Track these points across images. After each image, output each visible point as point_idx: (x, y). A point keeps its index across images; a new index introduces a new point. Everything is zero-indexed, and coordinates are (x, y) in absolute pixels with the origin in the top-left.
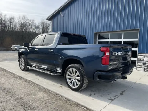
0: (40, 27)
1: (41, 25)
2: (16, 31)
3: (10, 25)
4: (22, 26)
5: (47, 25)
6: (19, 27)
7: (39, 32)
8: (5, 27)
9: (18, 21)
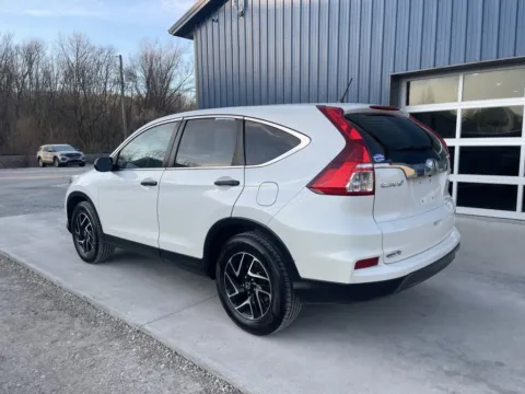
0: (140, 74)
1: (140, 67)
2: (52, 94)
3: (30, 73)
4: (71, 71)
5: (164, 67)
6: (62, 78)
7: (135, 92)
8: (11, 77)
9: (55, 55)
